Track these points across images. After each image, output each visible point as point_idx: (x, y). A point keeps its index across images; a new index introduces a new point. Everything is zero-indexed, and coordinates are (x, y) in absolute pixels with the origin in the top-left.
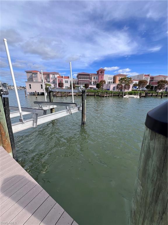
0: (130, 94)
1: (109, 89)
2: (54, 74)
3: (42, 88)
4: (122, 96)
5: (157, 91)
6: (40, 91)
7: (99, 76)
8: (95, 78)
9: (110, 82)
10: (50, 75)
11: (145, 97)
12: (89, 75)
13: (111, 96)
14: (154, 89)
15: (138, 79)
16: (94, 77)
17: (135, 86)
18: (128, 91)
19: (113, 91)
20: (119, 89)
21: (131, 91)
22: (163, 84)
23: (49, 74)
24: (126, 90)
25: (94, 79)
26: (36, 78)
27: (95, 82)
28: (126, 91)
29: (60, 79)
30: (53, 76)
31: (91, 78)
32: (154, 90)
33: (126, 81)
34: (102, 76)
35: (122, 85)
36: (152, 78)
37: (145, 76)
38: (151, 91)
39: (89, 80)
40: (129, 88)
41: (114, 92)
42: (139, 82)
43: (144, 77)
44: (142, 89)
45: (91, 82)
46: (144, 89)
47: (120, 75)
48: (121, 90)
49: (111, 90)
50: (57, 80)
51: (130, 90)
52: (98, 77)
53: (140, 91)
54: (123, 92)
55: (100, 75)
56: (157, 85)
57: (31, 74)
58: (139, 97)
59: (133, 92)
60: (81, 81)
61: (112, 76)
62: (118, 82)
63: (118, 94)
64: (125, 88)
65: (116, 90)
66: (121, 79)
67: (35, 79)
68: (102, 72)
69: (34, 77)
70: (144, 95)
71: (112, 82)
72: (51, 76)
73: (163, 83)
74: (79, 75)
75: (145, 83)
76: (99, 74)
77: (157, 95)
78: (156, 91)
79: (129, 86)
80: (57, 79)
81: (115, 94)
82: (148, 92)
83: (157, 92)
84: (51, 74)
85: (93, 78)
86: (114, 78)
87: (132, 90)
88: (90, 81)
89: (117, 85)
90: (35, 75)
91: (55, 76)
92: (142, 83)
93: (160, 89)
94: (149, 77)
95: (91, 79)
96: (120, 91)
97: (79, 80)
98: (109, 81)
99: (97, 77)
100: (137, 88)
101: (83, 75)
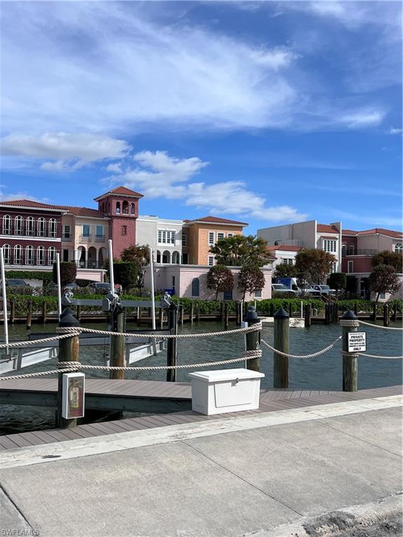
0: (267, 310)
1: (171, 288)
4: (236, 320)
5: (373, 300)
7: (110, 222)
8: (93, 232)
9: (166, 253)
11: (325, 322)
12: (57, 215)
13: (185, 321)
14: (359, 291)
15: (294, 243)
16: (86, 229)
17: (283, 273)
18: (259, 299)
19: (190, 297)
20: (219, 290)
21: (270, 297)
22: (390, 271)
24: (247, 294)
25: (86, 234)
27: (92, 249)
28: (249, 297)
31: (67, 228)
32: (362, 293)
33: (241, 252)
34: (125, 222)
35: (228, 273)
36: (351, 242)
37: (322, 228)
38: (351, 298)
39: (59, 240)
40: (259, 285)
41: (196, 302)
42: (297, 257)
43: (317, 236)
44: (312, 290)
45: (66, 252)
46: (322, 291)
47: (212, 222)
48: (228, 295)
49: (181, 296)
51: (266, 293)
52: (104, 227)
53: (307, 298)
54: (238, 305)
55: (115, 221)
56: (367, 275)
58: (302, 325)
59: (279, 301)
61: (177, 226)
62: (205, 257)
63: (218, 313)
64: (244, 287)
65: (206, 296)
66: (222, 243)
68: (125, 204)
70: (324, 317)
71: (176, 253)
73: (390, 267)
75: (321, 261)
77: (374, 315)
78: (368, 298)
79: (261, 276)
81: (203, 311)
82: (340, 303)
83: (373, 304)
85: (79, 230)
86: (188, 235)
87: (275, 295)
88: (65, 245)
89: (209, 274)
92: (310, 262)
93: (382, 290)
94: (336, 235)
95: (67, 236)
96: (221, 296)
98: (163, 247)
99: (99, 229)
100: (294, 287)
101: (25, 213)
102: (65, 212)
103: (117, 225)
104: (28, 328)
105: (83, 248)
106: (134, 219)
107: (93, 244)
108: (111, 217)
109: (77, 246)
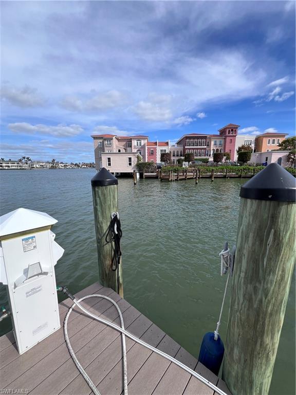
2: (139, 138)
3: (130, 164)
6: (130, 170)
7: (225, 139)
8: (218, 143)
10: (133, 141)
12: (205, 137)
16: (216, 142)
20: (293, 163)
23: (131, 139)
25: (215, 144)
26: (110, 147)
29: (152, 148)
30: (137, 143)
31: (209, 142)
34: (231, 138)
39: (205, 147)
45: (208, 151)
47: (269, 135)
50: (146, 149)
52: (223, 140)
57: (101, 141)
60: (190, 149)
61: (252, 138)
62: (265, 149)
65: (284, 166)
67: (108, 148)
68: (232, 130)
69: (106, 147)
72: (134, 143)
74: (186, 139)
76: (227, 134)
80: (146, 147)
84: (134, 139)
85: (213, 143)
88: (207, 149)
90: (108, 141)
91: (140, 143)
95: (208, 145)
96: (293, 166)
97: (186, 147)
99: (220, 142)
102: (208, 137)
103: (228, 139)
104: (212, 181)
105: (214, 150)
106: (235, 136)
107: (218, 148)
108: (226, 136)
109: (212, 149)
